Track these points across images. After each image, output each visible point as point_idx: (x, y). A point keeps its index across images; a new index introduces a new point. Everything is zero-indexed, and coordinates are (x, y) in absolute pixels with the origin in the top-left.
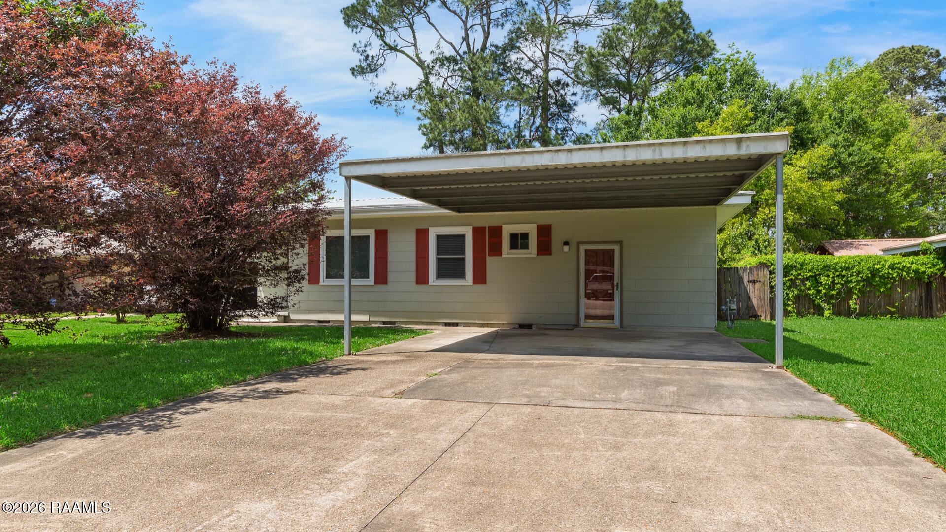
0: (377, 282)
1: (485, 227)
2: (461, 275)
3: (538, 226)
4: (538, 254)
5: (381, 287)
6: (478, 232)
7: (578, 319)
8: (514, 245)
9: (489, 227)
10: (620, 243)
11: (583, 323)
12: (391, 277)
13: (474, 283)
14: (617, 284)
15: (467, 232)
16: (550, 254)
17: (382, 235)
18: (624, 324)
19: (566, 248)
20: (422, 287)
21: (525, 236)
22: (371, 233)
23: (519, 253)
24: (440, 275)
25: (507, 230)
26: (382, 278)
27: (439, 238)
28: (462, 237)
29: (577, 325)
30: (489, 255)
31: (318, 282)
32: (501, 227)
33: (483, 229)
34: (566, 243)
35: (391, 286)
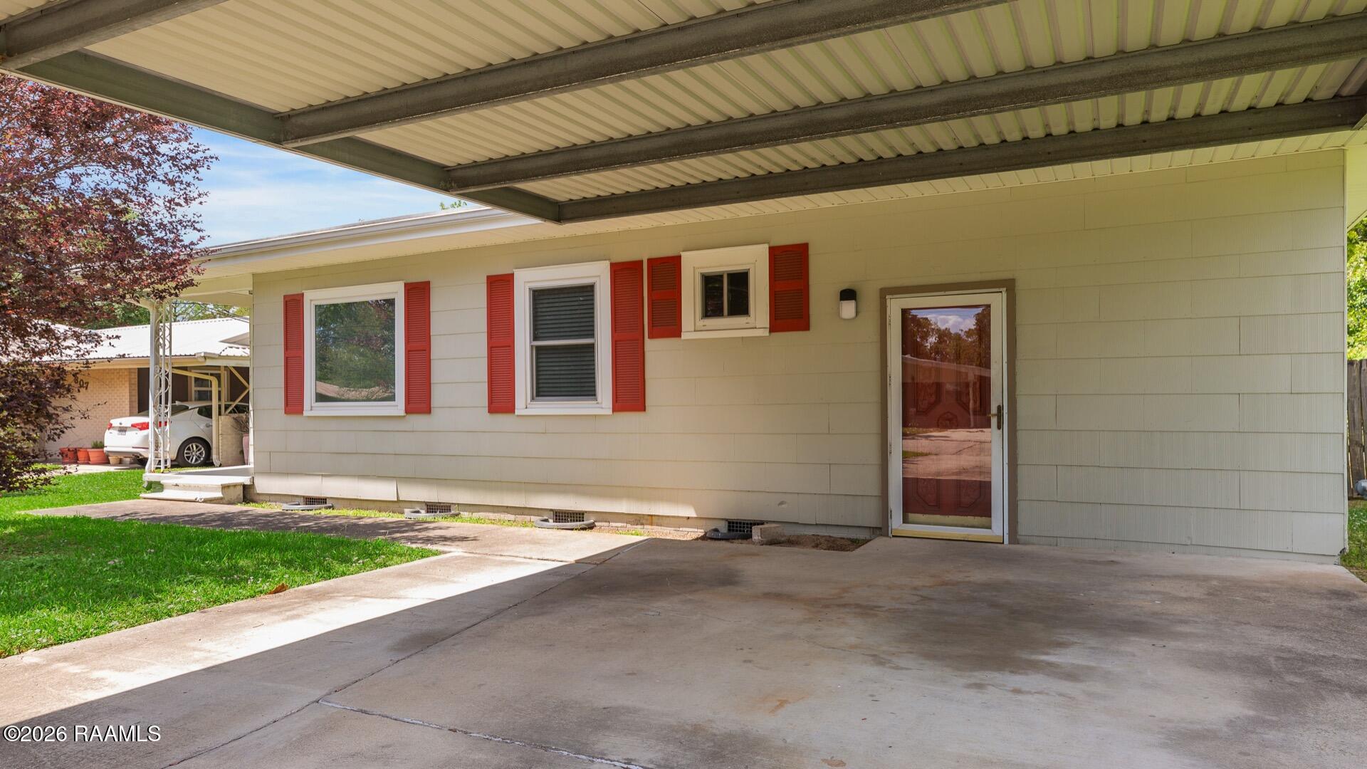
0: (409, 410)
1: (641, 262)
2: (586, 389)
3: (773, 250)
4: (773, 329)
5: (418, 421)
6: (624, 273)
7: (885, 513)
8: (712, 308)
9: (650, 261)
10: (1009, 286)
11: (896, 522)
12: (439, 395)
13: (616, 409)
14: (1000, 409)
15: (598, 275)
16: (806, 327)
17: (418, 294)
18: (1023, 530)
19: (848, 309)
20: (502, 420)
21: (740, 280)
22: (395, 291)
23: (727, 327)
24: (542, 390)
25: (695, 266)
26: (419, 401)
27: (539, 296)
28: (587, 291)
29: (881, 530)
30: (651, 336)
31: (300, 411)
32: (680, 257)
33: (635, 266)
34: (848, 295)
35: (439, 418)
